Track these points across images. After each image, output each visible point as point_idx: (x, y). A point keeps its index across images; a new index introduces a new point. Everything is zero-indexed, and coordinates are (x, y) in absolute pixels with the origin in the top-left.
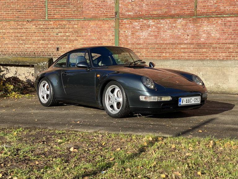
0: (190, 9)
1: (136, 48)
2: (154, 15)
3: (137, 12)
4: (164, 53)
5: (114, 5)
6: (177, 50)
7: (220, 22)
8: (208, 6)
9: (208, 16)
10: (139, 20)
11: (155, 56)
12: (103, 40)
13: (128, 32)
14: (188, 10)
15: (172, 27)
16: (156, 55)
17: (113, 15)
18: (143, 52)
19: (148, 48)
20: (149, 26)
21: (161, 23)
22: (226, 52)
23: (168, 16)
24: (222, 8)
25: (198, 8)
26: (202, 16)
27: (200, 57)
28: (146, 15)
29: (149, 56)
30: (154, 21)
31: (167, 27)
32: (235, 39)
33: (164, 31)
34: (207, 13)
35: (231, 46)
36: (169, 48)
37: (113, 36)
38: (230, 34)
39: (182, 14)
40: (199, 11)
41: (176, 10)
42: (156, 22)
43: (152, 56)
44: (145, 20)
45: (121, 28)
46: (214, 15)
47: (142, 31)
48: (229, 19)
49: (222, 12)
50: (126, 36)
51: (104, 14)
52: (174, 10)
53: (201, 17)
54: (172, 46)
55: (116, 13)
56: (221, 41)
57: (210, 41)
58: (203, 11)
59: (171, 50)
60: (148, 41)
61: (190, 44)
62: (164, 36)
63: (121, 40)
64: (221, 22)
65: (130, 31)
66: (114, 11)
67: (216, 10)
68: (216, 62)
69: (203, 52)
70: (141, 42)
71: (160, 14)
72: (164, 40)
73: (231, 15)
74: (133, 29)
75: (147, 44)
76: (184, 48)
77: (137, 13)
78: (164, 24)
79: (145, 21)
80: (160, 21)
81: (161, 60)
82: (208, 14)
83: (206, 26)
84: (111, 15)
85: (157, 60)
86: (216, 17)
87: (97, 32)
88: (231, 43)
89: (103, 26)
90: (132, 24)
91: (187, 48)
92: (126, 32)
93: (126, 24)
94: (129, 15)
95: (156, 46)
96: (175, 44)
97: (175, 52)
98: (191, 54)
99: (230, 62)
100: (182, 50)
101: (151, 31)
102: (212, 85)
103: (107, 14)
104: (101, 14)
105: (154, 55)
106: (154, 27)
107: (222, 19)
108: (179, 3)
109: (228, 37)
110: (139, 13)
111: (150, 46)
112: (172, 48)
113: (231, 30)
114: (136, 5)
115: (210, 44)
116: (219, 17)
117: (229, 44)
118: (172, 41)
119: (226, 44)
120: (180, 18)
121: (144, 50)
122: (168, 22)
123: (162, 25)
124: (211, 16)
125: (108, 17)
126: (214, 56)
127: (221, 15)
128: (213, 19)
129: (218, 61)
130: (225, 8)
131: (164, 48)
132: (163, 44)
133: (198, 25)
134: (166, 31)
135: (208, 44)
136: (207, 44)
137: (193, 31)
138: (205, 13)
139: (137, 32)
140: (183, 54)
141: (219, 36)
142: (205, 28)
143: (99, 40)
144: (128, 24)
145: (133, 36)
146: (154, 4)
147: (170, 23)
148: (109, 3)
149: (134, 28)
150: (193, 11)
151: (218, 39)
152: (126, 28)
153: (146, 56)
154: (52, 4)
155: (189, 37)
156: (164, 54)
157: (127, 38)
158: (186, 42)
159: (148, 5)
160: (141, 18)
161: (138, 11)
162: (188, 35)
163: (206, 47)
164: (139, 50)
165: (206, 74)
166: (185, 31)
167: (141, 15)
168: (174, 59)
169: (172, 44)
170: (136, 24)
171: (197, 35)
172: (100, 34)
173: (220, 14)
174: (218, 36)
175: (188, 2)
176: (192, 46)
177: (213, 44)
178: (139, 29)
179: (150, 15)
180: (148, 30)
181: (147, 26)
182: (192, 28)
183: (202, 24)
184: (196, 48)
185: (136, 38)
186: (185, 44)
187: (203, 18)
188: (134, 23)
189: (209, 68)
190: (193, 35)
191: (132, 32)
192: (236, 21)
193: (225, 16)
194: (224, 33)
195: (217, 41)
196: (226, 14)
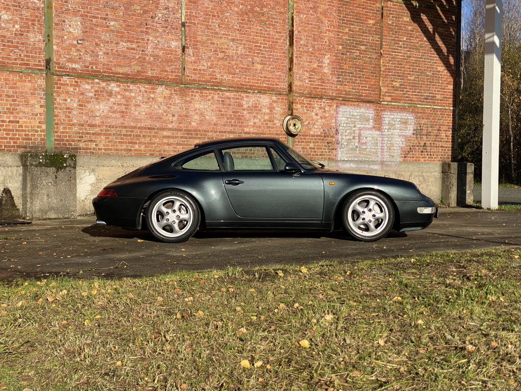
0: (175, 72)
1: (88, 133)
2: (119, 74)
3: (87, 64)
4: (136, 143)
5: (42, 45)
6: (158, 140)
7: (216, 97)
8: (200, 70)
9: (201, 87)
10: (93, 79)
11: (122, 150)
12: (21, 115)
13: (71, 100)
14: (172, 72)
15: (149, 99)
16: (124, 147)
17: (41, 66)
18: (100, 142)
19: (110, 134)
20: (110, 94)
21: (131, 91)
23: (142, 79)
24: (218, 76)
25: (187, 72)
26: (193, 86)
28: (105, 72)
29: (111, 149)
30: (119, 86)
31: (141, 98)
32: (236, 126)
33: (136, 106)
34: (199, 81)
35: (232, 136)
36: (144, 136)
37: (41, 106)
38: (230, 118)
39: (164, 78)
40: (188, 76)
41: (154, 70)
42: (122, 87)
43: (117, 150)
44: (103, 81)
45: (57, 92)
46: (209, 85)
47: (99, 103)
48: (228, 94)
49: (219, 83)
50: (68, 108)
51: (23, 60)
52: (151, 70)
53: (191, 86)
54: (150, 132)
55: (48, 62)
56: (220, 128)
57: (205, 127)
58: (194, 77)
59: (148, 139)
60: (110, 121)
61: (176, 130)
62: (137, 113)
63: (57, 116)
64: (218, 97)
65: (77, 100)
66: (43, 57)
67: (211, 78)
68: (212, 161)
70: (97, 121)
71: (129, 75)
72: (137, 120)
73: (231, 89)
74: (81, 97)
75: (107, 126)
76: (168, 137)
77: (88, 67)
78: (137, 91)
79: (103, 84)
80: (129, 86)
81: (132, 156)
82: (200, 83)
83: (198, 102)
84: (37, 65)
85: (125, 156)
86: (212, 89)
87: (8, 96)
89: (19, 84)
90: (79, 86)
91: (173, 138)
92: (69, 100)
93: (67, 85)
94: (73, 69)
95: (124, 131)
96: (155, 129)
97: (154, 144)
98: (178, 147)
100: (165, 141)
101: (114, 104)
103: (27, 60)
104: (15, 59)
105: (119, 147)
106: (119, 97)
107: (218, 94)
108: (158, 59)
109: (227, 122)
110: (92, 68)
111: (113, 131)
112: (149, 136)
113: (230, 112)
114: (86, 51)
115: (205, 131)
116: (215, 90)
117: (228, 132)
118: (148, 123)
119: (225, 132)
120: (162, 85)
121: (103, 137)
122: (143, 89)
123: (133, 94)
124: (205, 86)
125: (30, 68)
127: (218, 86)
128: (208, 92)
130: (222, 76)
131: (137, 136)
132: (135, 127)
133: (187, 99)
134: (139, 106)
135: (202, 131)
136: (200, 131)
137: (180, 108)
138: (196, 81)
139: (88, 102)
140: (166, 147)
141: (216, 119)
142: (197, 106)
143: (12, 113)
144: (71, 85)
145: (82, 109)
146: (119, 55)
147: (146, 92)
148: (32, 40)
149: (83, 94)
150: (180, 76)
151: (215, 125)
152: (67, 92)
153: (105, 150)
155: (175, 119)
156: (137, 146)
157: (70, 113)
158: (170, 126)
159: (108, 54)
160: (96, 77)
161: (90, 63)
162: (173, 116)
163: (199, 136)
164: (93, 138)
166: (168, 107)
167: (96, 71)
168: (152, 155)
169: (149, 129)
170: (87, 87)
171: (186, 116)
172: (13, 101)
173: (216, 86)
174: (214, 119)
175: (172, 60)
176: (180, 134)
177: (208, 132)
178: (92, 98)
179: (112, 73)
180: (109, 100)
181: (107, 93)
182: (178, 103)
183: (193, 99)
184: (186, 138)
185: (87, 114)
186: (170, 129)
187: (194, 88)
188: (83, 86)
190: (180, 116)
191: (79, 101)
192: (237, 99)
193: (222, 88)
194: (222, 115)
195: (213, 128)
196: (224, 86)
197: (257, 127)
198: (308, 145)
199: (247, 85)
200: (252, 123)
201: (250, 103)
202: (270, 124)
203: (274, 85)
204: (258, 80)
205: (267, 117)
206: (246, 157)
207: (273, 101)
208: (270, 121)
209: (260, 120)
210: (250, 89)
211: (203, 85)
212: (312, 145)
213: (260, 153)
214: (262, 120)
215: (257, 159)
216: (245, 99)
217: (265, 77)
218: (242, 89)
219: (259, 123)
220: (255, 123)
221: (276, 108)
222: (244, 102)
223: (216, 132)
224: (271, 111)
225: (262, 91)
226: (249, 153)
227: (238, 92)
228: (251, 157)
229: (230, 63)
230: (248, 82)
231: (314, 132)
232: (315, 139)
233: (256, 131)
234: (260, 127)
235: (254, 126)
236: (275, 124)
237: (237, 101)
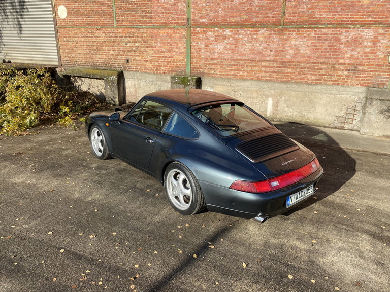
0: (275, 17)
1: (210, 64)
2: (232, 23)
3: (211, 18)
4: (241, 71)
5: (185, 10)
6: (257, 69)
7: (312, 34)
8: (299, 12)
9: (298, 27)
10: (214, 28)
11: (231, 75)
12: (174, 53)
13: (201, 43)
14: (273, 17)
15: (252, 39)
16: (232, 73)
17: (185, 23)
18: (217, 69)
19: (224, 65)
20: (225, 37)
21: (240, 34)
22: (316, 74)
23: (248, 25)
24: (317, 16)
25: (287, 15)
26: (291, 26)
27: (283, 78)
28: (222, 23)
29: (224, 75)
30: (232, 31)
31: (246, 39)
32: (330, 58)
33: (242, 44)
34: (297, 22)
35: (324, 67)
36: (247, 66)
37: (184, 48)
38: (325, 52)
39: (266, 22)
40: (287, 19)
41: (258, 17)
42: (233, 32)
43: (228, 75)
44: (221, 29)
45: (193, 38)
46: (306, 24)
47: (217, 44)
48: (325, 31)
49: (317, 21)
50: (198, 48)
51: (175, 20)
52: (256, 17)
53: (288, 27)
54: (252, 63)
55: (188, 20)
56: (312, 60)
57: (298, 60)
58: (292, 19)
59: (249, 68)
60: (224, 55)
61: (272, 61)
62: (243, 50)
63: (193, 53)
64: (315, 34)
65: (204, 43)
66: (186, 17)
67: (310, 18)
68: (302, 86)
69: (288, 73)
70: (216, 56)
71: (239, 23)
72: (242, 55)
73: (329, 26)
74: (206, 41)
75: (222, 59)
76: (266, 67)
77: (212, 20)
78: (244, 34)
79: (221, 31)
80: (238, 31)
81: (237, 79)
82: (298, 23)
83: (295, 40)
84: (182, 23)
85: (232, 79)
86: (308, 28)
87: (168, 43)
88: (324, 63)
89: (173, 35)
90: (206, 34)
91: (269, 67)
92: (199, 43)
93: (199, 33)
94: (202, 23)
95: (233, 63)
96: (255, 61)
97: (254, 71)
98: (273, 74)
99: (319, 87)
100: (263, 69)
101: (228, 44)
102: (295, 113)
103: (177, 20)
104: (171, 20)
105: (229, 73)
106: (231, 39)
107: (315, 31)
108: (262, 8)
109: (321, 55)
110: (214, 20)
111: (226, 62)
112: (250, 66)
113: (325, 46)
114: (211, 10)
115: (298, 62)
116: (312, 28)
117: (321, 63)
118: (251, 57)
119: (318, 63)
120: (263, 28)
121: (219, 67)
122: (248, 32)
123: (241, 37)
124: (302, 26)
125: (179, 25)
126: (301, 79)
127: (316, 25)
128: (305, 30)
129: (305, 85)
130: (321, 15)
131: (242, 65)
132: (241, 60)
133: (285, 37)
134: (245, 44)
135: (295, 62)
136: (293, 62)
137: (278, 45)
138: (294, 22)
139: (211, 44)
140: (263, 74)
141: (310, 52)
142: (293, 42)
143: (170, 52)
144: (201, 33)
145: (207, 49)
146: (232, 9)
147: (250, 34)
148: (180, 7)
149: (208, 38)
150: (279, 19)
151: (308, 57)
152: (199, 38)
153: (220, 74)
154: (120, 9)
155: (272, 53)
156: (241, 73)
157: (200, 51)
158: (268, 59)
159: (225, 9)
160: (216, 26)
161: (213, 18)
162: (271, 51)
163: (292, 66)
164: (213, 67)
165: (289, 100)
166: (268, 45)
167: (216, 23)
168: (252, 79)
169: (251, 61)
170: (211, 33)
171: (282, 51)
172: (170, 45)
173: (313, 24)
174: (308, 52)
175: (274, 7)
176: (275, 64)
177: (301, 63)
178: (213, 41)
179: (227, 23)
180: (224, 41)
181: (223, 36)
182: (276, 41)
183: (289, 37)
184: (280, 67)
185: (210, 52)
186: (267, 61)
187: (292, 28)
188: (208, 33)
189: (293, 93)
190: (277, 51)
191: (205, 43)
192: (335, 34)
193: (320, 26)
194: (317, 49)
195: (307, 60)
196: (322, 24)
197: (354, 58)
199: (348, 21)
200: (348, 56)
201: (350, 37)
202: (371, 56)
203: (383, 18)
204: (363, 15)
205: (367, 50)
206: (338, 84)
207: (379, 34)
208: (371, 53)
209: (359, 53)
210: (351, 24)
211: (301, 24)
213: (354, 81)
214: (361, 53)
215: (349, 86)
216: (344, 34)
217: (373, 11)
218: (342, 25)
219: (357, 56)
220: (352, 55)
221: (382, 41)
222: (342, 37)
223: (309, 63)
224: (374, 44)
225: (365, 25)
226: (342, 81)
227: (336, 28)
228: (343, 84)
229: (331, 3)
230: (350, 18)
233: (352, 62)
234: (358, 59)
235: (350, 58)
236: (378, 56)
237: (335, 36)
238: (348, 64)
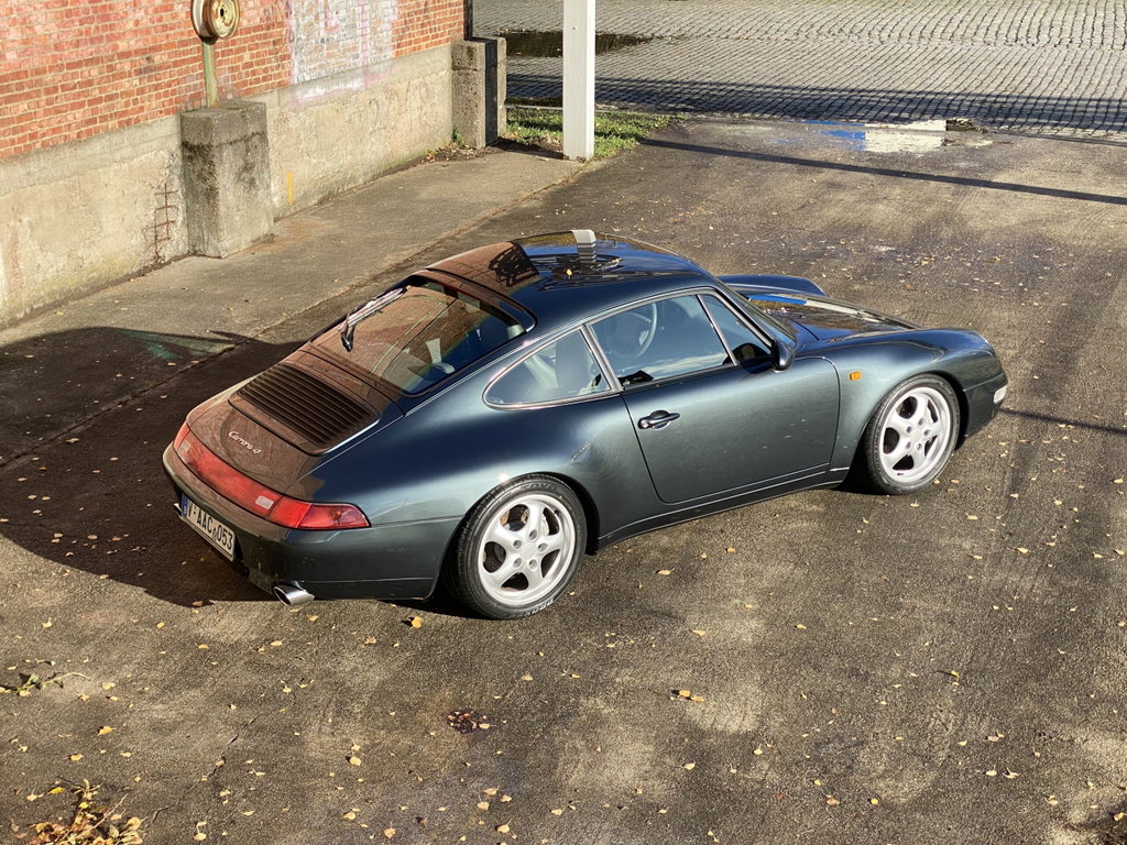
22: (82, 105)
27: (13, 142)
32: (100, 39)
35: (94, 72)
38: (86, 20)
56: (70, 54)
57: (36, 62)
68: (61, 155)
69: (20, 118)
88: (91, 62)
99: (97, 147)
102: (61, 265)
109: (82, 33)
115: (38, 72)
117: (87, 63)
119: (79, 64)
126: (54, 131)
129: (67, 151)
135: (32, 73)
136: (26, 73)
141: (57, 30)
151: (56, 47)
163: (26, 90)
174: (53, 29)
177: (44, 72)
189: (46, 191)
194: (69, 14)
195: (55, 58)
197: (141, 32)
198: (241, 59)
200: (130, 25)
202: (167, 18)
206: (128, 122)
209: (146, 12)
212: (247, 57)
213: (154, 104)
214: (150, 10)
215: (149, 121)
219: (145, 22)
220: (137, 23)
223: (61, 67)
226: (134, 111)
228: (137, 120)
231: (249, 21)
232: (252, 39)
233: (141, 45)
234: (148, 31)
235: (135, 32)
238: (137, 52)
